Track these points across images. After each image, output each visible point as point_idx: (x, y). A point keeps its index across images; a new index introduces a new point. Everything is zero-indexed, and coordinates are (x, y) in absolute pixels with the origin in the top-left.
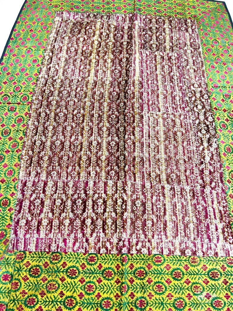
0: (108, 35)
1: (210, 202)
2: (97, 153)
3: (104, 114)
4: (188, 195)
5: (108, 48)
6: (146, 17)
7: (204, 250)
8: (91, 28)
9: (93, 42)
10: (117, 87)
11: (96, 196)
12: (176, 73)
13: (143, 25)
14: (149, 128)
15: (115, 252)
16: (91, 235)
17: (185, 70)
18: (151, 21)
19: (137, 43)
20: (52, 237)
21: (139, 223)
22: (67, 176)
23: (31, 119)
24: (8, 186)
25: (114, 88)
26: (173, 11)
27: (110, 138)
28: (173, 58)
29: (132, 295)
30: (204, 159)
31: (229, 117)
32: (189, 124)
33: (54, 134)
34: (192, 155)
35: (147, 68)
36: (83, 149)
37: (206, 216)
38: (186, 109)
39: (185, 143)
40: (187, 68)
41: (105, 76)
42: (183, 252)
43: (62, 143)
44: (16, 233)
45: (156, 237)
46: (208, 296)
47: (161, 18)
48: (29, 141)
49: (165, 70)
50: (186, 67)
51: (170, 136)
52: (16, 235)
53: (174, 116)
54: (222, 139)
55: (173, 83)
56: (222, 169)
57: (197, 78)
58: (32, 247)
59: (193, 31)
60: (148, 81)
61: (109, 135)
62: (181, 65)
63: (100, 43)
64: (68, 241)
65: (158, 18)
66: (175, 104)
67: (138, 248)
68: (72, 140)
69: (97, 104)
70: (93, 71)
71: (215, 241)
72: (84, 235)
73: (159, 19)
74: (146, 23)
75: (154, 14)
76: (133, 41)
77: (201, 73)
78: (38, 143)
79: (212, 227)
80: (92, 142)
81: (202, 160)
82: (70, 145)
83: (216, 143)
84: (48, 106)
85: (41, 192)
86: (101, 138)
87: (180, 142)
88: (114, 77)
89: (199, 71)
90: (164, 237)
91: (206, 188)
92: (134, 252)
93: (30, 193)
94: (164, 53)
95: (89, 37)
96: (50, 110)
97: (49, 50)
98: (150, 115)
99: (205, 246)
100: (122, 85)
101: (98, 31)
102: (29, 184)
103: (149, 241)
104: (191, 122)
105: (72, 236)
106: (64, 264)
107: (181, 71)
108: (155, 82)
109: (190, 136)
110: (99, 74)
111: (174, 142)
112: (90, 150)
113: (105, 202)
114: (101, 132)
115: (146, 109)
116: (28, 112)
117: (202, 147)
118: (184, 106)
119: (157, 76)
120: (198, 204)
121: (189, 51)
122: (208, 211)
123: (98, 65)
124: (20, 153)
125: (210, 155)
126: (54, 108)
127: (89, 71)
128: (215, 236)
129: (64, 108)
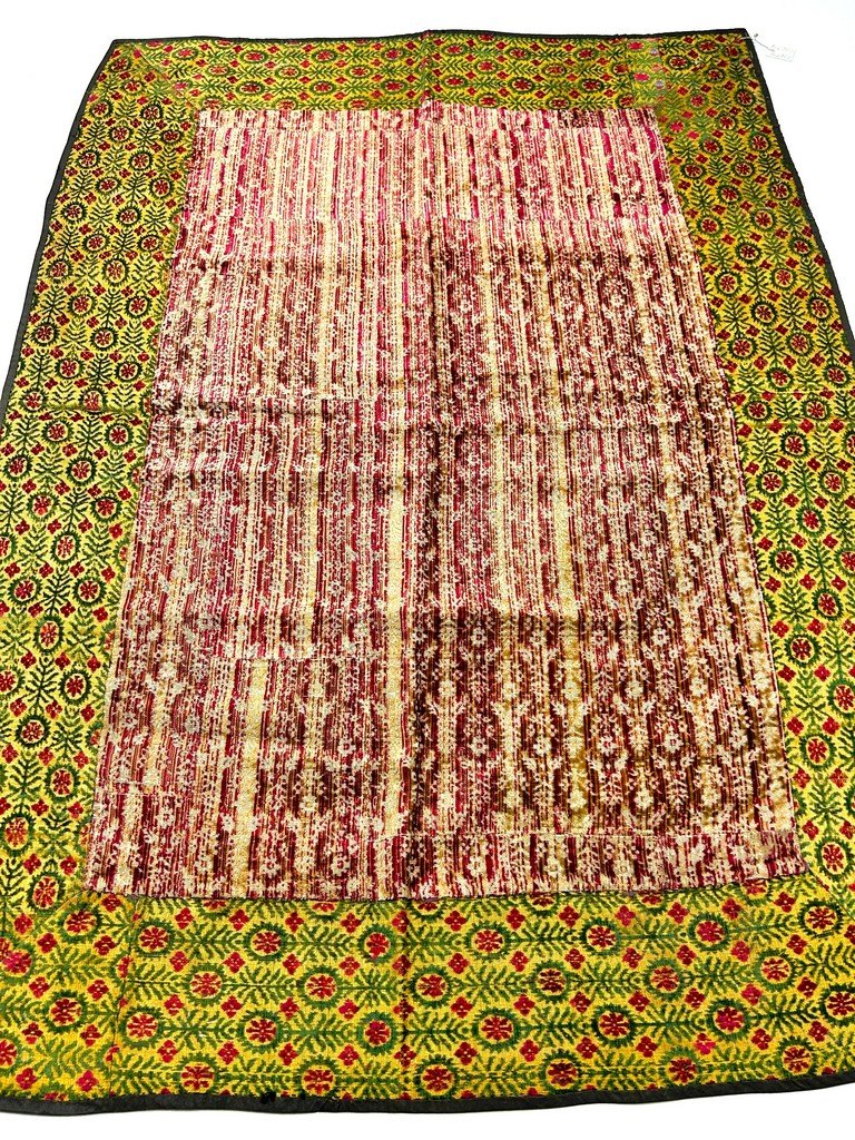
0: (527, 745)
1: (227, 192)
2: (507, 280)
3: (501, 389)
4: (275, 204)
5: (516, 666)
6: (344, 885)
7: (262, 119)
8: (605, 759)
9: (585, 692)
10: (468, 483)
11: (494, 193)
12: (247, 555)
13: (362, 823)
14: (359, 353)
15: (446, 107)
16: (495, 133)
17: (206, 577)
18: (318, 861)
19: (392, 692)
20: (575, 130)
21: (394, 154)
22: (571, 229)
23: (710, 353)
24: (702, 201)
25: (478, 476)
26: (195, 961)
27: (475, 319)
28: (242, 633)
29: (410, 62)
30: (215, 279)
31: (102, 393)
32: (236, 369)
33: (633, 322)
34: (245, 288)
35: (355, 573)
36: (545, 287)
37: (242, 170)
38: (238, 419)
39: (258, 317)
40: (194, 585)
41: (513, 527)
42: (307, 115)
43: (604, 300)
44: (650, 133)
45: (361, 135)
46: (271, 65)
47: (268, 881)
48: (693, 298)
49: (284, 571)
50: (198, 591)
51: (299, 336)
52: (648, 130)
53: (278, 394)
54: (146, 333)
55: (264, 514)
56: (174, 256)
57: (166, 541)
58: (609, 115)
59: (121, 800)
60: (355, 515)
61: (479, 330)
62: (215, 599)
63: (553, 690)
64: (542, 126)
65: (283, 887)
66: (270, 435)
67: (398, 119)
68: (581, 309)
69: (528, 413)
70: (560, 539)
71: (235, 132)
72: (512, 135)
73: (277, 879)
74: (345, 844)
75: (302, 914)
76: (413, 683)
77: (145, 565)
78: (669, 298)
79: (234, 151)
80: (525, 308)
81: (221, 278)
82: (582, 296)
83: (169, 323)
84: (679, 398)
85: (622, 197)
86: (499, 321)
87: (272, 318)
88: (481, 525)
89: (152, 572)
90: (344, 135)
91: (228, 219)
92: (406, 113)
93: (646, 194)
94: (276, 657)
95: (605, 707)
96: (668, 384)
97: (750, 615)
98: (356, 390)
99: (259, 124)
100: (449, 493)
101: (572, 757)
102: (656, 209)
103: (375, 127)
104: (228, 378)
105: (534, 133)
106: (540, 95)
107: (223, 569)
108: (328, 513)
109: (240, 338)
110: (537, 535)
111: (291, 318)
112: (526, 286)
113: (474, 179)
114: (503, 335)
115: (368, 409)
116: (728, 372)
117: (212, 310)
118: (240, 426)
119: (320, 539)
120: (255, 191)
121: (168, 671)
122: (236, 179)
123: (544, 568)
124: (705, 265)
125: (195, 292)
126: (657, 391)
127: (574, 542)
128: (233, 138)
129: (627, 396)
